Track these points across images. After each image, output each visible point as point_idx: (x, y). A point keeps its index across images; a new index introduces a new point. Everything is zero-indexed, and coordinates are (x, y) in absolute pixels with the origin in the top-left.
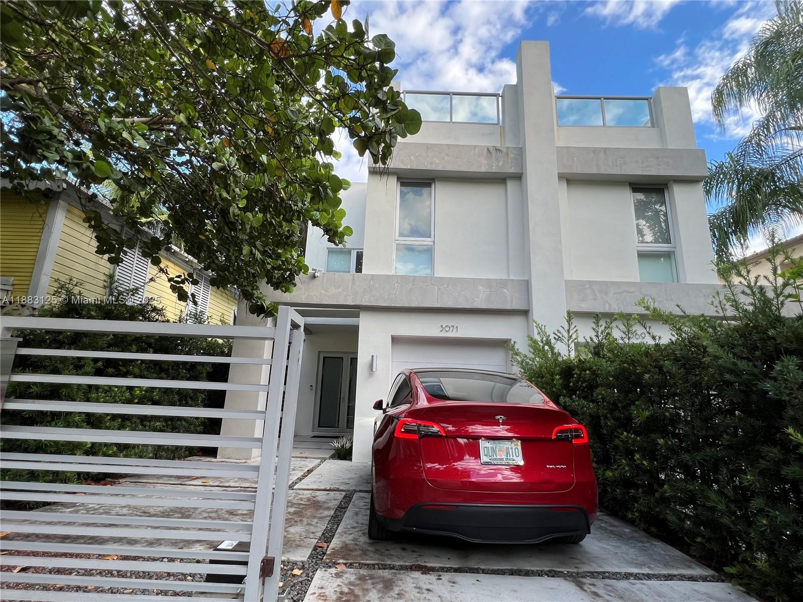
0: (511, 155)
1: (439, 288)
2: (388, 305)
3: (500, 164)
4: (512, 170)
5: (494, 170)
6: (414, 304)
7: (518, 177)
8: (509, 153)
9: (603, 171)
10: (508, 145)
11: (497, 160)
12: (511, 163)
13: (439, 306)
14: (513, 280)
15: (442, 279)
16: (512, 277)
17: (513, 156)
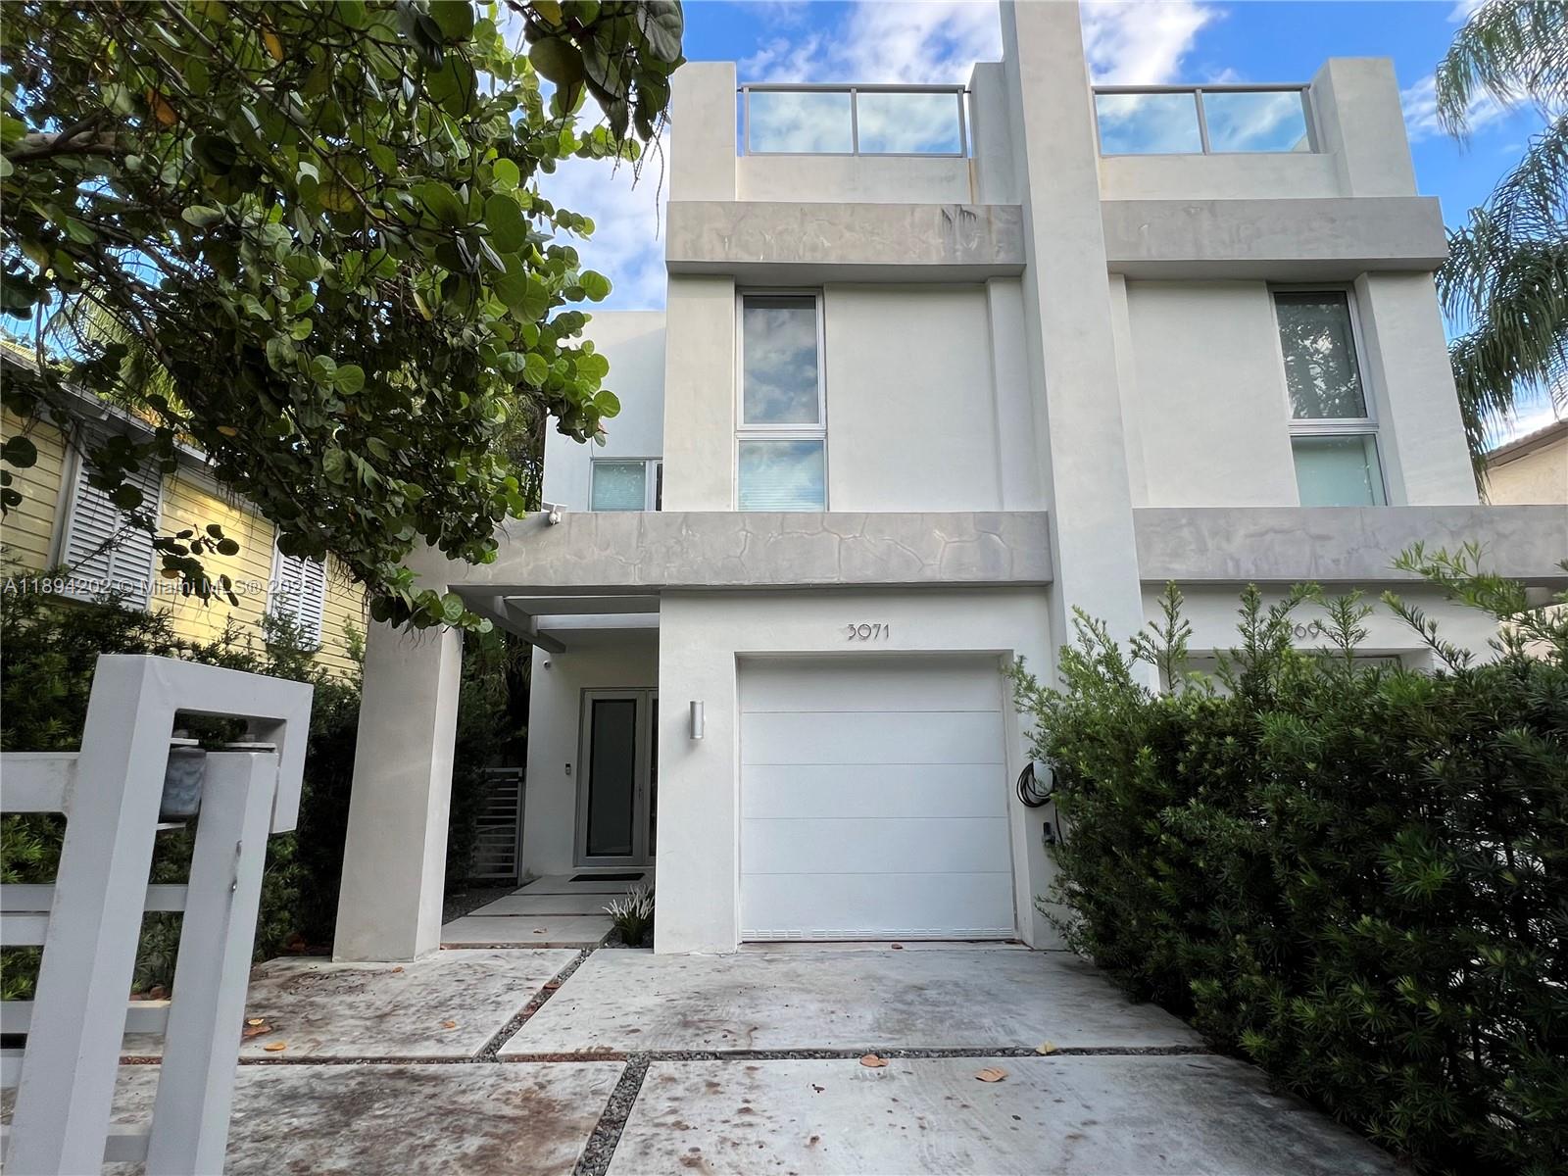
0: (998, 225)
1: (841, 539)
2: (725, 583)
3: (974, 245)
4: (1002, 258)
5: (960, 259)
6: (786, 578)
7: (1015, 275)
8: (993, 219)
9: (1209, 255)
10: (990, 200)
11: (967, 238)
12: (999, 242)
13: (843, 580)
14: (1012, 514)
15: (849, 516)
16: (1009, 508)
17: (1001, 225)
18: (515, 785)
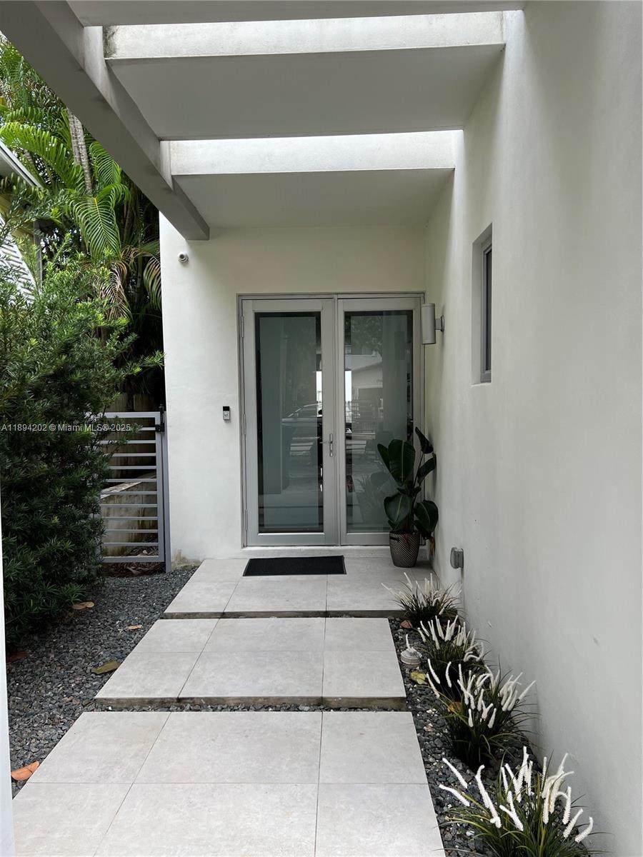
18: (151, 435)
